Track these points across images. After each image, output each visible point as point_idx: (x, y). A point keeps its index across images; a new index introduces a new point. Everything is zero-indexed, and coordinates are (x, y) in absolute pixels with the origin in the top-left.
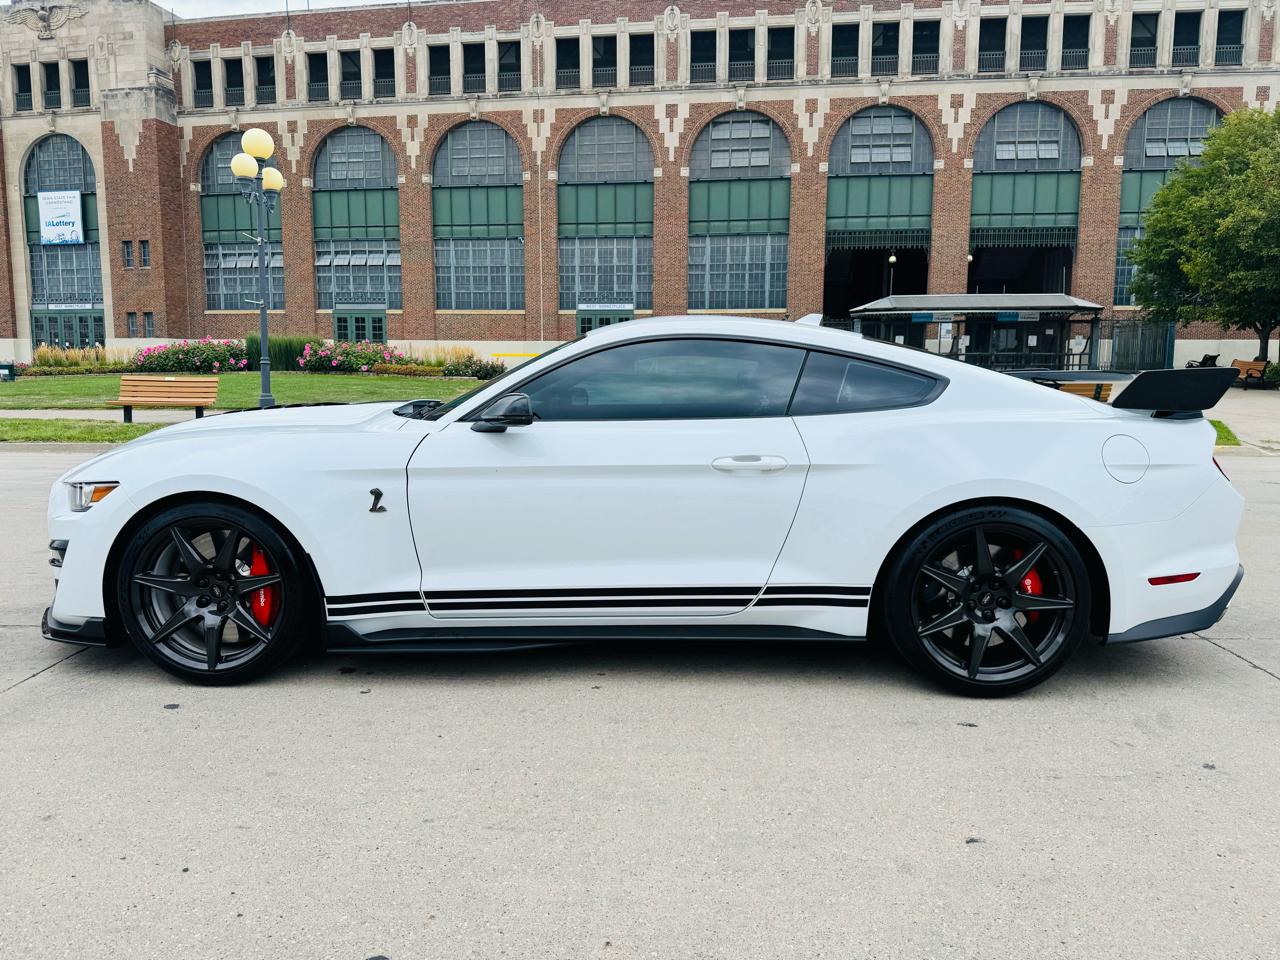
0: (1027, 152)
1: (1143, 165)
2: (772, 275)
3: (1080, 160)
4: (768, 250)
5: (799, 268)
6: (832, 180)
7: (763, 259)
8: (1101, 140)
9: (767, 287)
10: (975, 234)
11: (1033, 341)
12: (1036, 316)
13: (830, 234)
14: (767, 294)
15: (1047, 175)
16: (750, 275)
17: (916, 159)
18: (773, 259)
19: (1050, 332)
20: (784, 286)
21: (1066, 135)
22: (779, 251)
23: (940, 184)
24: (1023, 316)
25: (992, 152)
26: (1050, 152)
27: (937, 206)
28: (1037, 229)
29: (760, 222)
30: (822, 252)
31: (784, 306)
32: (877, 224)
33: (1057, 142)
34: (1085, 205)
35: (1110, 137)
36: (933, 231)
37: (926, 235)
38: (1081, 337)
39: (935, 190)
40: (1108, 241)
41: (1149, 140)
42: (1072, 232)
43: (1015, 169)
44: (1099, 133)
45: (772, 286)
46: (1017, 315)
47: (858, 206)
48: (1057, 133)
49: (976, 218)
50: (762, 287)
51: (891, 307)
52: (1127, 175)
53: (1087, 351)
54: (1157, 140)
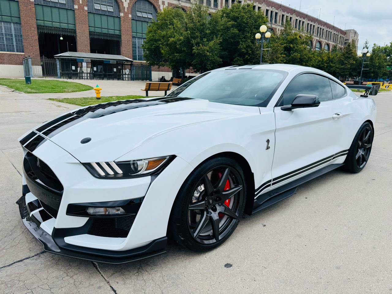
0: (104, 8)
1: (137, 19)
2: (16, 39)
3: (119, 14)
4: (13, 29)
5: (27, 38)
6: (36, 5)
7: (11, 32)
8: (125, 8)
9: (15, 44)
10: (91, 33)
11: (115, 70)
12: (115, 62)
13: (38, 26)
14: (15, 47)
15: (98, 15)
16: (6, 38)
17: (67, 3)
18: (15, 33)
19: (119, 67)
20: (22, 44)
21: (115, 5)
22: (18, 29)
23: (77, 14)
24: (111, 62)
25: (93, 6)
26: (111, 9)
27: (77, 22)
28: (110, 34)
29: (7, 17)
30: (36, 32)
31: (23, 52)
32: (56, 25)
33: (112, 6)
34: (122, 28)
35: (127, 8)
36: (77, 30)
37: (75, 31)
38: (128, 69)
39: (76, 16)
40: (130, 40)
41: (137, 11)
42: (119, 36)
43: (101, 13)
44: (124, 6)
45: (17, 44)
46: (109, 62)
47: (48, 17)
48: (112, 3)
49: (90, 28)
50: (12, 43)
51: (70, 56)
52: (133, 21)
53: (130, 73)
54: (139, 11)
